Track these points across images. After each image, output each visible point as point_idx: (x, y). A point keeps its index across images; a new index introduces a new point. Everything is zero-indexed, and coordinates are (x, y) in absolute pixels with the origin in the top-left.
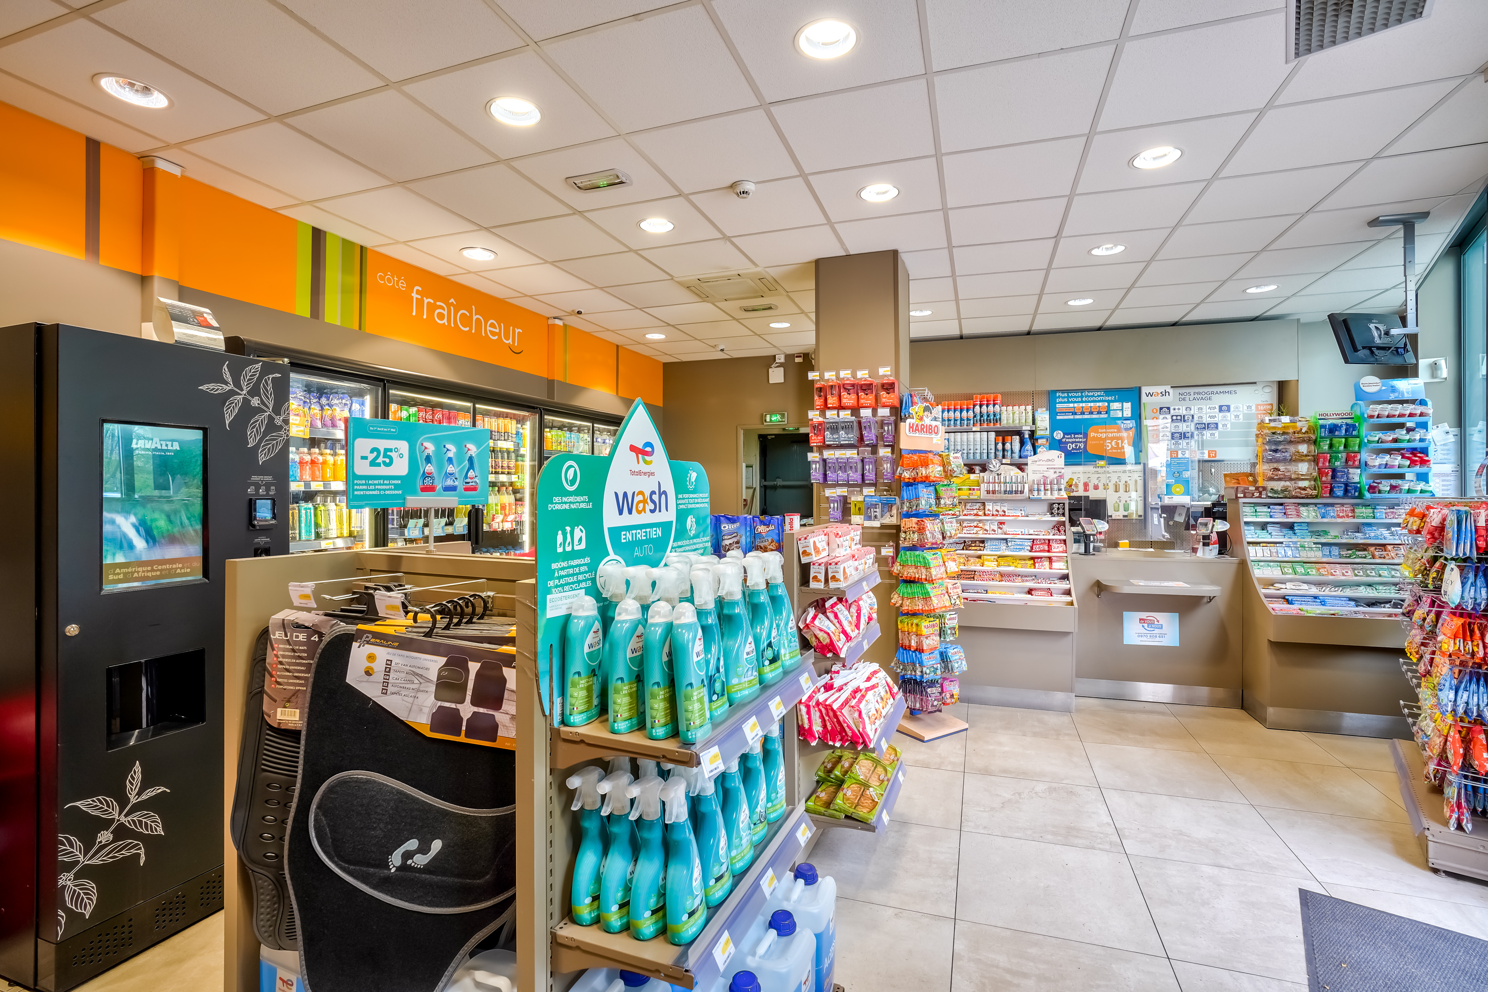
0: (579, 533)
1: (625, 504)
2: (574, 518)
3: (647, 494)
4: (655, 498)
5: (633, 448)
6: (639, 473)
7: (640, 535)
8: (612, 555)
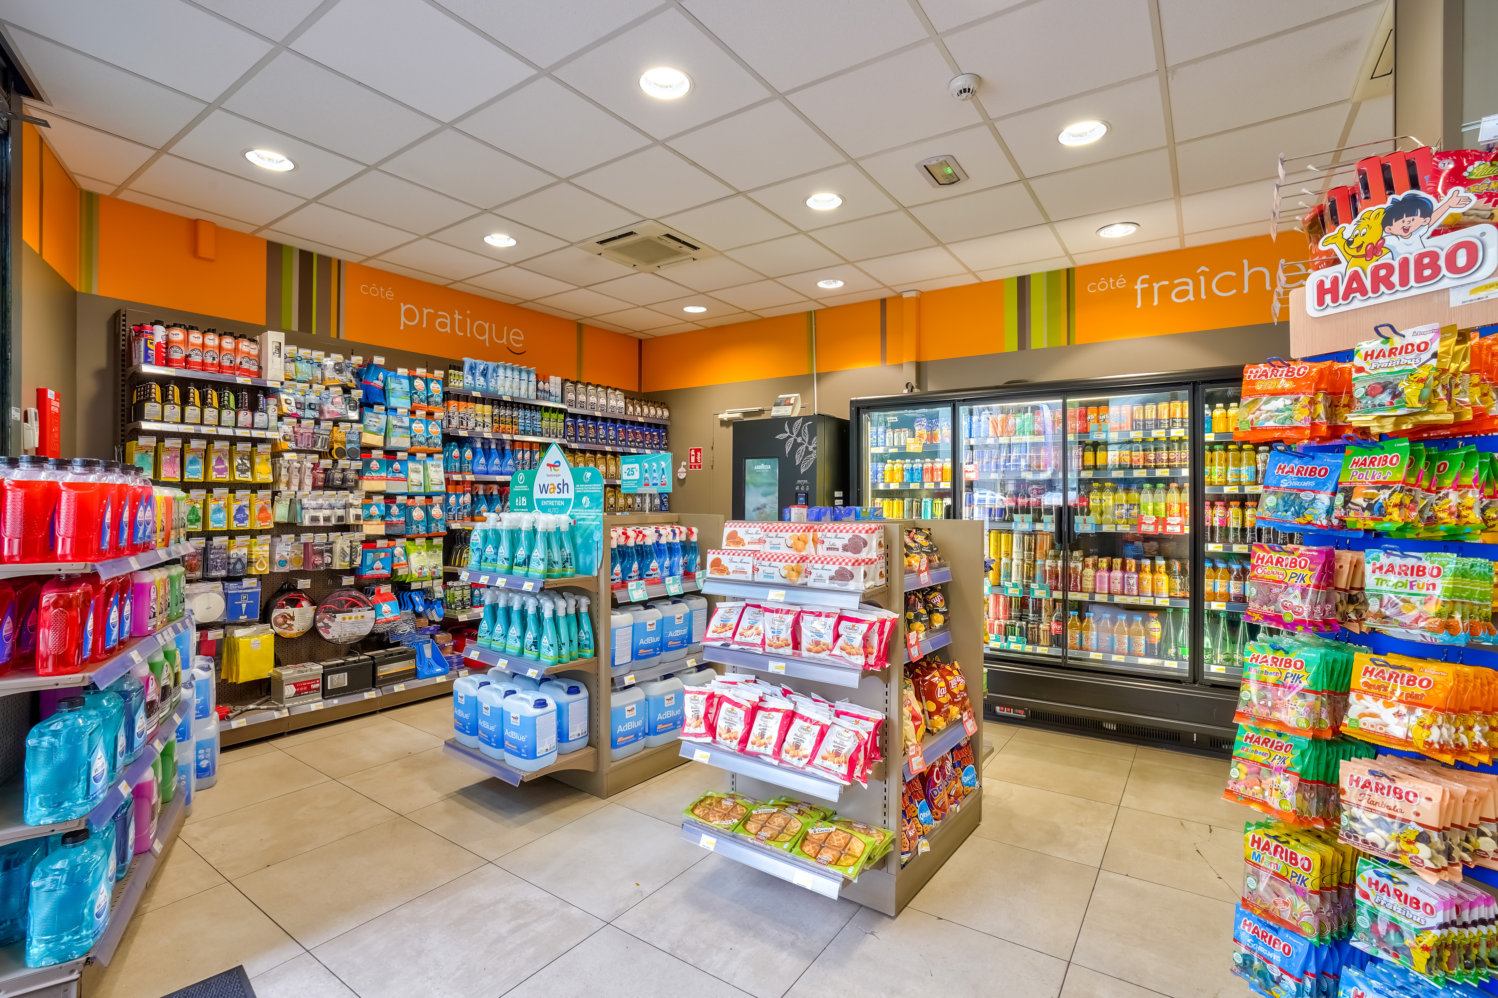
0: (524, 499)
1: (544, 489)
2: (522, 494)
3: (556, 485)
4: (561, 486)
5: (548, 465)
6: (552, 475)
7: (552, 503)
8: (537, 510)
